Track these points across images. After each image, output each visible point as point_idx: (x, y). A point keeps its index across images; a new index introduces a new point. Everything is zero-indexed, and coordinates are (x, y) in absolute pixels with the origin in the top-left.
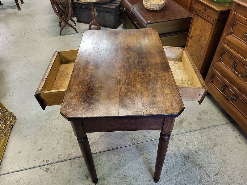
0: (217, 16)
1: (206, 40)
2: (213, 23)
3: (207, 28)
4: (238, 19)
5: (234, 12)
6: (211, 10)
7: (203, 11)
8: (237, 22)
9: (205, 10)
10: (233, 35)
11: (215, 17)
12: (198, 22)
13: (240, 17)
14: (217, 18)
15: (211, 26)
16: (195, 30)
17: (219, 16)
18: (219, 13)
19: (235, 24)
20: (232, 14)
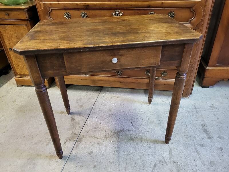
0: (27, 15)
2: (26, 23)
3: (22, 31)
4: (50, 7)
5: (42, 3)
6: (15, 12)
7: (6, 17)
8: (51, 9)
9: (8, 15)
11: (25, 16)
12: (7, 31)
13: (51, 4)
14: (27, 16)
15: (25, 27)
16: (9, 40)
17: (28, 14)
18: (26, 10)
19: (50, 12)
20: (40, 6)
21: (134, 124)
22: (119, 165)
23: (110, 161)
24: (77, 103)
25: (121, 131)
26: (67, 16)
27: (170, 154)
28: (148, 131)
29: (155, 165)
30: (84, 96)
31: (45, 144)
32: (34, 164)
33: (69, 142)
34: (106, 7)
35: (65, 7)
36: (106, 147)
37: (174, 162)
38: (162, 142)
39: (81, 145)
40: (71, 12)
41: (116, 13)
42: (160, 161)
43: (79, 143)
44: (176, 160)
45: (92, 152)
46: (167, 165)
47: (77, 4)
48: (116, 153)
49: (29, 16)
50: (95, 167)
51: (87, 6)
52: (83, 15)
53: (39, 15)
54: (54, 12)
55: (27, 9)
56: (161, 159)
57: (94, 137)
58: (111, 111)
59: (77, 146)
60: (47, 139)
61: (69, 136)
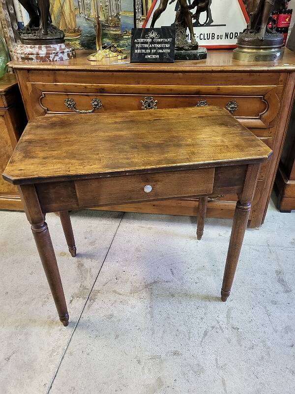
0: (4, 101)
1: (7, 143)
2: (2, 113)
4: (42, 89)
5: (29, 84)
8: (44, 94)
10: (49, 112)
11: (1, 102)
13: (44, 86)
14: (5, 103)
15: (1, 119)
17: (6, 99)
18: (3, 93)
19: (43, 97)
20: (27, 87)
21: (175, 272)
22: (153, 333)
23: (139, 329)
24: (86, 238)
25: (155, 282)
26: (70, 105)
27: (228, 317)
28: (196, 283)
29: (206, 333)
30: (97, 227)
31: (40, 303)
32: (26, 334)
33: (76, 301)
34: (131, 91)
35: (66, 90)
36: (133, 307)
37: (233, 328)
38: (216, 299)
39: (96, 305)
40: (76, 98)
41: (146, 102)
42: (213, 327)
43: (92, 301)
44: (236, 325)
45: (111, 316)
46: (223, 332)
47: (86, 87)
48: (149, 316)
49: (8, 103)
50: (117, 337)
51: (102, 90)
52: (96, 103)
53: (23, 101)
54: (48, 98)
55: (5, 91)
56: (214, 323)
57: (115, 292)
58: (139, 251)
59: (89, 306)
60: (42, 296)
61: (77, 291)
